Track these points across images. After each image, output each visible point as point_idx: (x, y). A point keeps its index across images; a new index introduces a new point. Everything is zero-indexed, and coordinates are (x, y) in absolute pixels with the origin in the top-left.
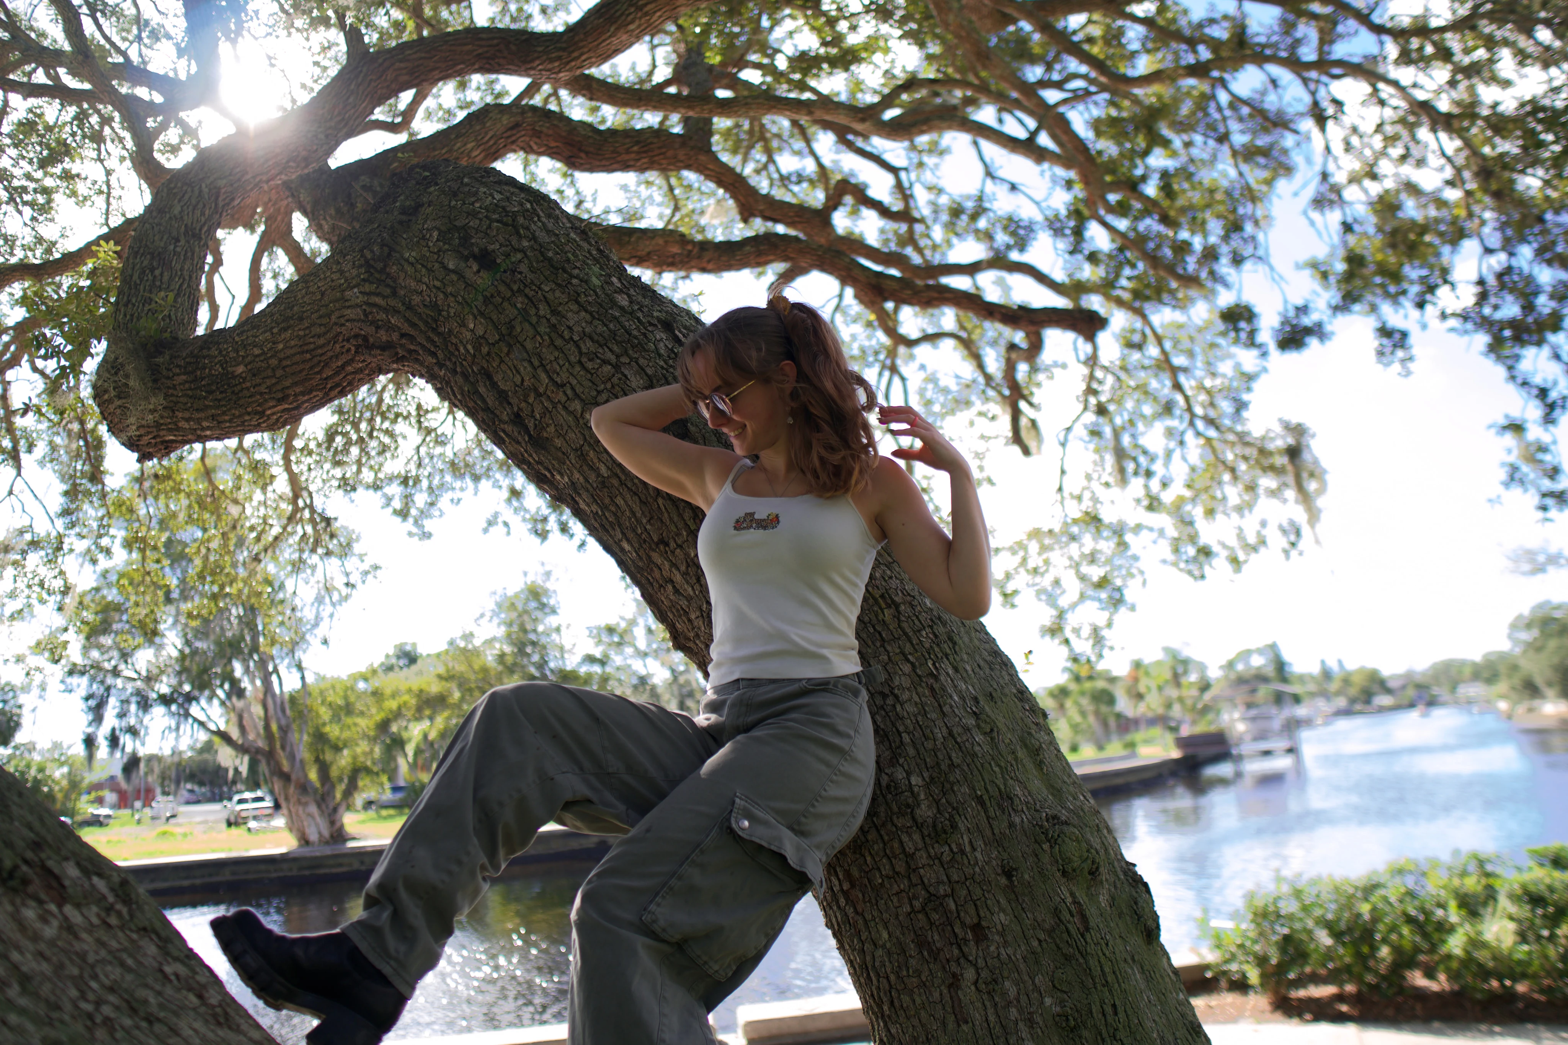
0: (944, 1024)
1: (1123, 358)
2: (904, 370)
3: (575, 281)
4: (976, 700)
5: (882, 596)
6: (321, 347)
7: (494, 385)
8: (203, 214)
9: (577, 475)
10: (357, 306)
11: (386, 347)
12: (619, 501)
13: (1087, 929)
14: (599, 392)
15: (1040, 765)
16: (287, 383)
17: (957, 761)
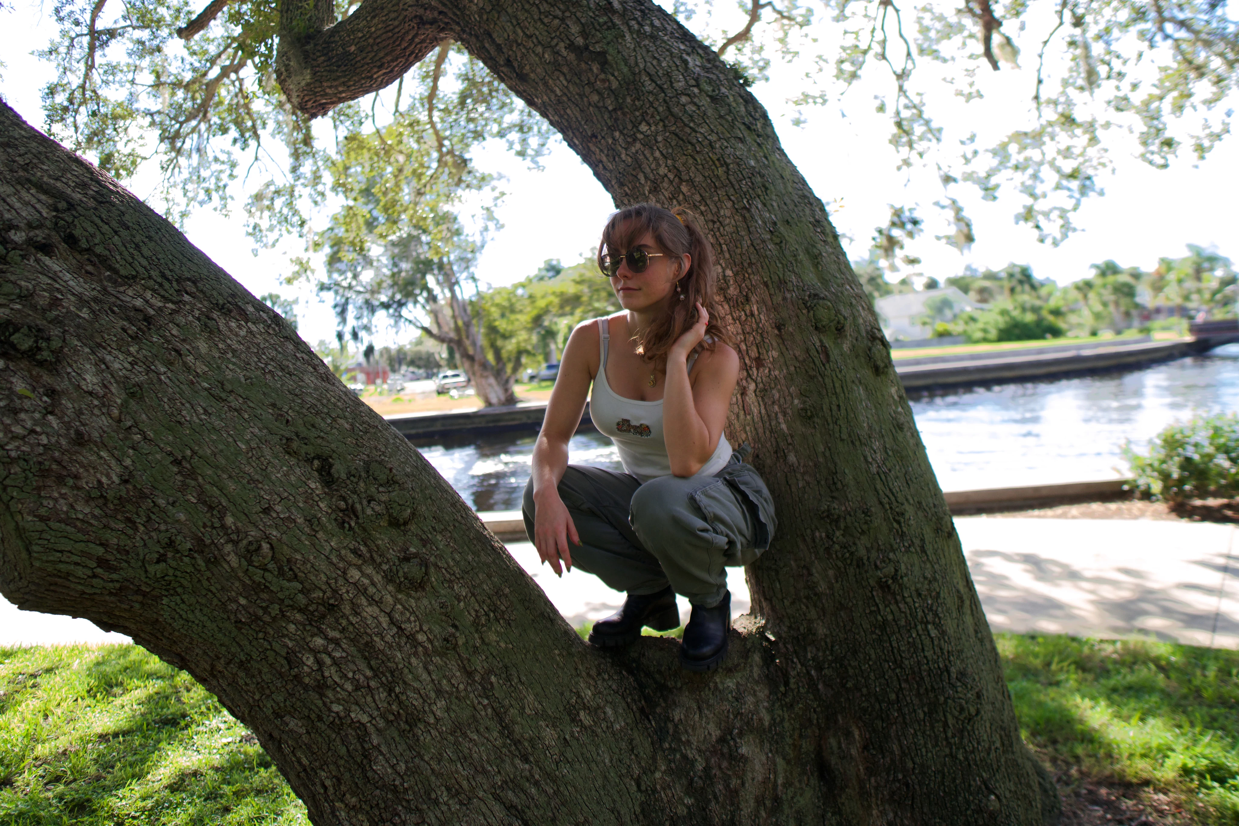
0: (738, 416)
4: (775, 223)
5: (718, 160)
6: (397, 27)
7: (493, 41)
9: (545, 97)
11: (433, 22)
12: (569, 111)
13: (828, 361)
14: (552, 39)
16: (381, 54)
17: (754, 261)
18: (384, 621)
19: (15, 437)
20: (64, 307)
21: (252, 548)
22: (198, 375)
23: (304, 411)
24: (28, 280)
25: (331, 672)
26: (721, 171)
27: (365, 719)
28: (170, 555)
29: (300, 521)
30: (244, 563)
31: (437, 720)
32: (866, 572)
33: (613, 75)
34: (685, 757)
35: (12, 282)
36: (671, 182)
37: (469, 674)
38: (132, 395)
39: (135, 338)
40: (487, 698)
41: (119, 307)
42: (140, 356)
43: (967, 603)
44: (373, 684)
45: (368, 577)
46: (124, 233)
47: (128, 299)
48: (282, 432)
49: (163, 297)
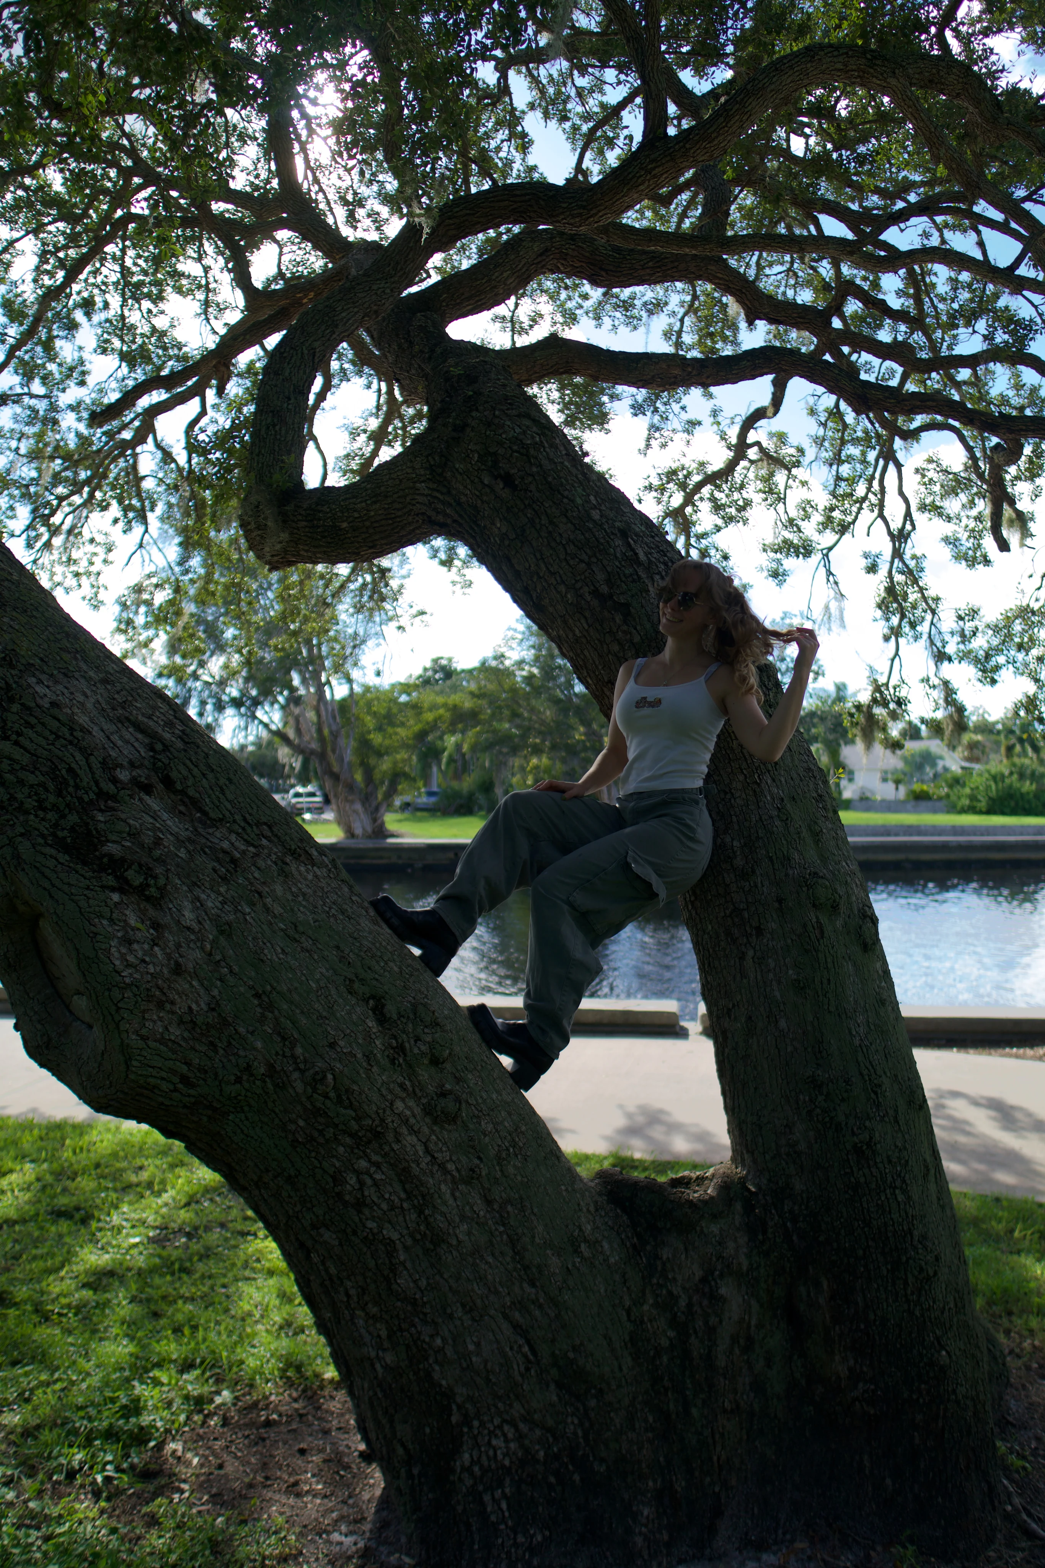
2: (900, 457)
3: (565, 500)
4: (782, 799)
13: (823, 937)
15: (817, 842)
18: (420, 1149)
19: (129, 965)
20: (165, 847)
21: (318, 1077)
23: (362, 954)
24: (135, 818)
25: (370, 1192)
27: (395, 1236)
28: (245, 1078)
29: (359, 1056)
30: (309, 1090)
31: (459, 1242)
32: (844, 1136)
33: (636, 628)
34: (670, 1293)
35: (122, 820)
37: (489, 1202)
38: (222, 932)
39: (224, 879)
40: (504, 1225)
41: (210, 848)
42: (229, 896)
43: (932, 1171)
44: (406, 1205)
45: (409, 1108)
47: (217, 841)
48: (345, 973)
49: (246, 840)
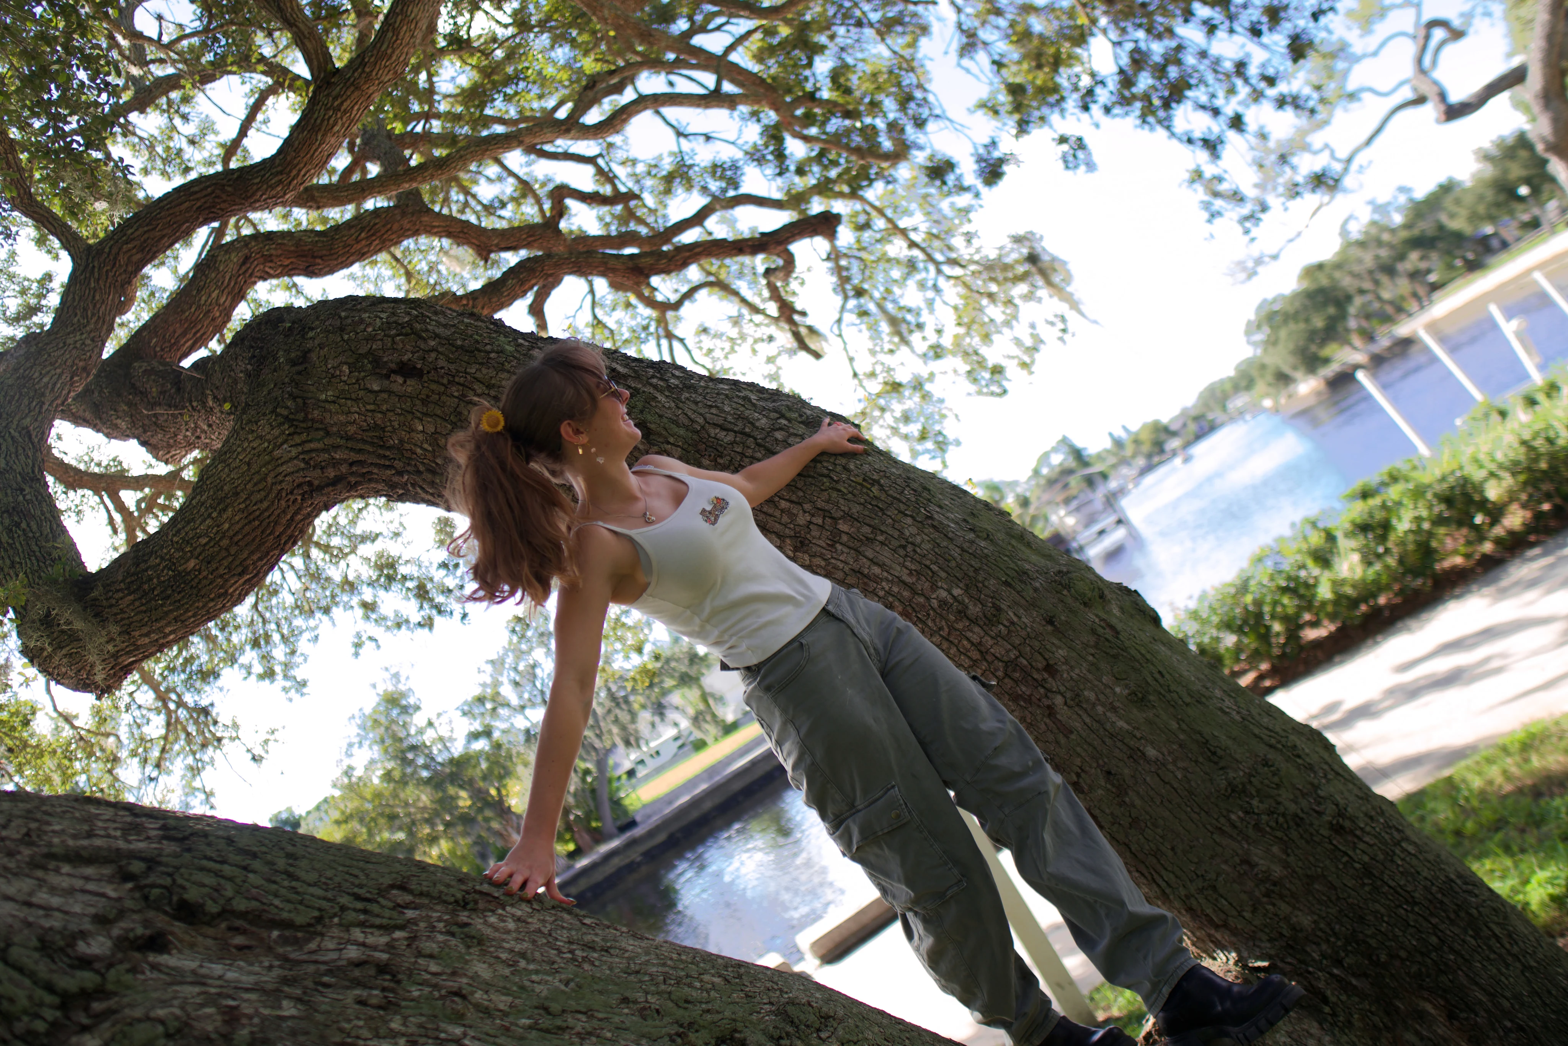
0: (1057, 742)
1: (858, 241)
2: (678, 332)
3: (492, 355)
4: (965, 521)
5: (864, 480)
6: (266, 510)
8: (27, 457)
10: (291, 459)
11: (334, 482)
13: (1118, 633)
15: (1029, 545)
16: (244, 556)
17: (977, 566)
20: (250, 1017)
22: (505, 1014)
23: (663, 987)
24: (164, 1003)
26: (875, 490)
32: (1311, 825)
33: (668, 443)
35: (139, 1020)
36: (822, 527)
39: (387, 1006)
41: (329, 972)
42: (412, 1029)
46: (256, 864)
47: (333, 956)
48: (664, 1031)
49: (380, 927)
